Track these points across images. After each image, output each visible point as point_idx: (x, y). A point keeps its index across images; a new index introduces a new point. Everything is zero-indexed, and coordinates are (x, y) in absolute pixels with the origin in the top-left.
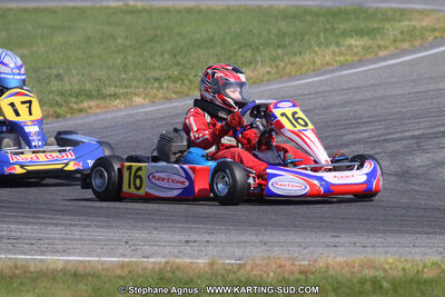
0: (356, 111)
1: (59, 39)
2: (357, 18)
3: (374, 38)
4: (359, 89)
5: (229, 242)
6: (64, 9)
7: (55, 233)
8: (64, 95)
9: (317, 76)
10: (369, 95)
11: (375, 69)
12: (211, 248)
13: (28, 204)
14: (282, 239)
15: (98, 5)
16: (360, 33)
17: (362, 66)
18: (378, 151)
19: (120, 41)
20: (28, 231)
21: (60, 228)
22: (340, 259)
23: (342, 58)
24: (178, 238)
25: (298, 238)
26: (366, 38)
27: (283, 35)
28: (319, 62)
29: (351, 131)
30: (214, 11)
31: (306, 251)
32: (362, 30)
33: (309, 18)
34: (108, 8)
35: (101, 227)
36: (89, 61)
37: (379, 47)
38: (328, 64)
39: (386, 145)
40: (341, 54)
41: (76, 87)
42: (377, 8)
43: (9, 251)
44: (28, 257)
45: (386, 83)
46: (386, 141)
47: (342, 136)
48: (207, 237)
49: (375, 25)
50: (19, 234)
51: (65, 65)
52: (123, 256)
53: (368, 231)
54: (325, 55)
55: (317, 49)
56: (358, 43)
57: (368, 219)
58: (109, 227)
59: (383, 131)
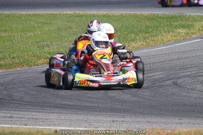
0: (184, 62)
1: (46, 28)
2: (181, 20)
3: (190, 29)
4: (184, 52)
5: (132, 122)
6: (47, 14)
7: (53, 116)
8: (50, 54)
9: (165, 46)
10: (189, 55)
11: (191, 43)
12: (124, 124)
13: (39, 103)
14: (156, 120)
15: (62, 13)
16: (183, 27)
17: (185, 42)
18: (195, 80)
19: (74, 29)
20: (41, 115)
21: (55, 114)
22: (185, 130)
23: (176, 38)
24: (109, 119)
25: (163, 120)
26: (186, 29)
27: (148, 27)
28: (165, 40)
29: (183, 71)
30: (116, 16)
31: (168, 126)
32: (184, 25)
33: (159, 20)
34: (67, 14)
35: (73, 114)
36: (61, 38)
37: (193, 33)
38: (169, 41)
39: (199, 78)
40: (175, 36)
41: (56, 50)
42: (190, 15)
43: (33, 125)
44: (43, 127)
45: (197, 50)
46: (199, 76)
47: (178, 74)
48: (122, 119)
49: (190, 23)
50: (37, 117)
51: (49, 40)
52: (86, 127)
53: (195, 117)
54: (168, 37)
55: (164, 34)
56: (182, 31)
57: (194, 112)
58: (77, 114)
59: (197, 72)
